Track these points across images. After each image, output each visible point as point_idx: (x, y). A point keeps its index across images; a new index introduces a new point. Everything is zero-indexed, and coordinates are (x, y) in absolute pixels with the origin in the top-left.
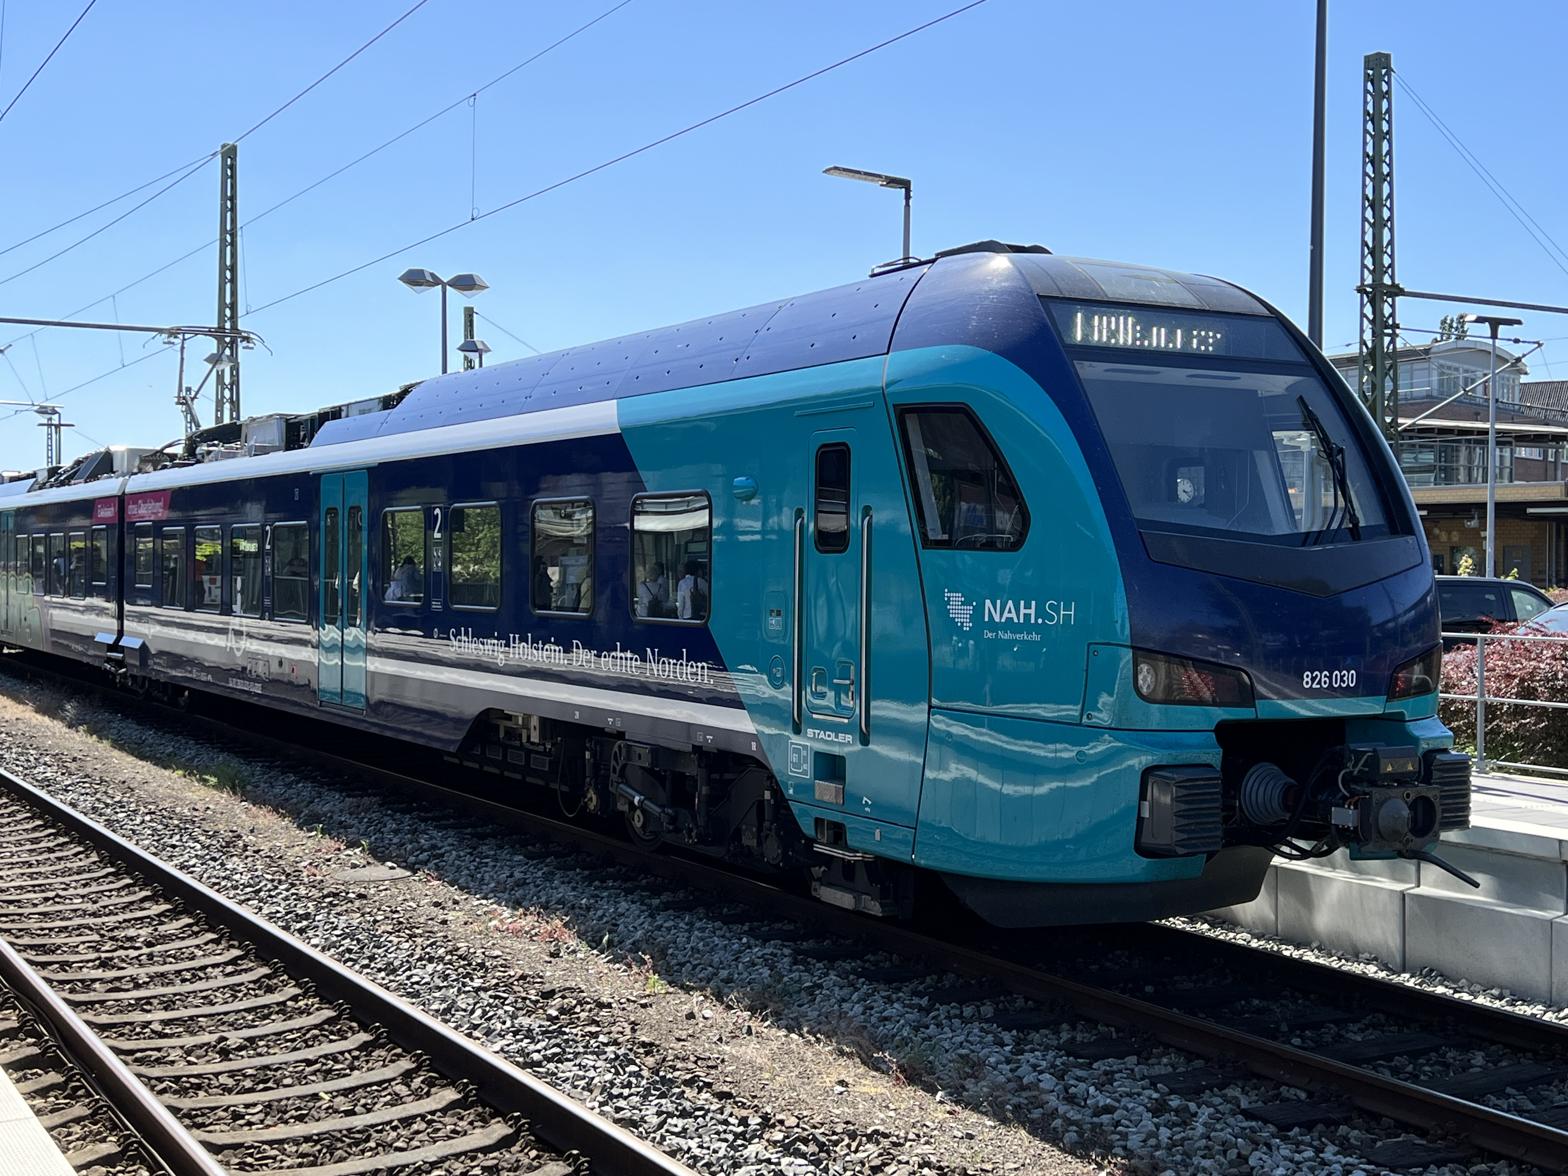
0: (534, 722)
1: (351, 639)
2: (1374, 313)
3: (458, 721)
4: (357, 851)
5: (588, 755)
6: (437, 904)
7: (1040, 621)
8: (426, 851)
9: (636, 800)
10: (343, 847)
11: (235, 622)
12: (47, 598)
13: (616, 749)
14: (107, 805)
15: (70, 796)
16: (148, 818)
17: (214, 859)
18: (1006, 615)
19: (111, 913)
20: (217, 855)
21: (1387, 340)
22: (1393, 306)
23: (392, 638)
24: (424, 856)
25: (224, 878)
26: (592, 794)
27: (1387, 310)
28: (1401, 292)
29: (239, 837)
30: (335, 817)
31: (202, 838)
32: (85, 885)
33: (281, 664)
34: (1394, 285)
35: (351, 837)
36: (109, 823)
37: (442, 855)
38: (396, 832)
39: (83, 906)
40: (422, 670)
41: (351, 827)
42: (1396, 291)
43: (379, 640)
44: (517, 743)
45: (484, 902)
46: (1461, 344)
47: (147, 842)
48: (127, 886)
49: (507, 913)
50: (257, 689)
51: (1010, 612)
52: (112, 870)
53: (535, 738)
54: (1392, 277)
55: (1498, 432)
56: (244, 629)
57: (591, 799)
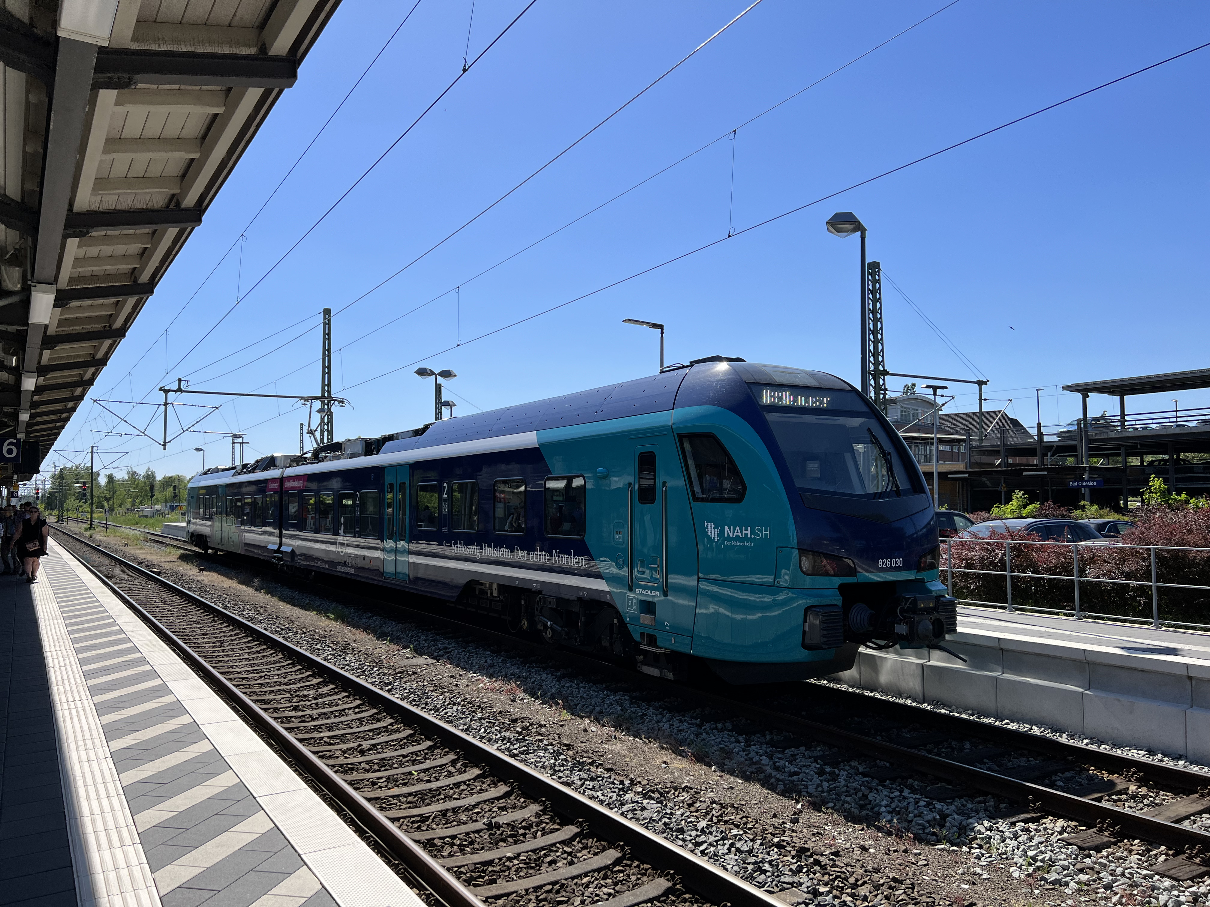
0: (495, 586)
1: (400, 546)
2: (875, 383)
3: (456, 587)
4: (408, 650)
5: (522, 602)
6: (451, 676)
7: (753, 536)
8: (441, 650)
9: (549, 624)
10: (400, 649)
11: (340, 539)
12: (242, 527)
13: (538, 599)
14: (282, 630)
15: (264, 625)
16: (303, 635)
17: (340, 656)
18: (736, 533)
19: (293, 683)
20: (341, 653)
21: (882, 396)
22: (884, 380)
23: (422, 546)
24: (441, 653)
25: (346, 665)
26: (525, 621)
27: (881, 382)
28: (888, 373)
29: (349, 644)
30: (394, 634)
31: (332, 645)
32: (278, 670)
33: (364, 559)
34: (884, 370)
35: (404, 643)
36: (285, 638)
37: (450, 652)
38: (426, 641)
39: (280, 680)
40: (437, 562)
41: (403, 638)
42: (885, 373)
43: (414, 547)
44: (485, 597)
45: (475, 675)
46: (912, 396)
47: (305, 648)
48: (299, 670)
49: (486, 680)
50: (352, 571)
51: (737, 532)
52: (290, 662)
53: (495, 594)
54: (883, 366)
55: (938, 438)
56: (345, 542)
57: (524, 624)
